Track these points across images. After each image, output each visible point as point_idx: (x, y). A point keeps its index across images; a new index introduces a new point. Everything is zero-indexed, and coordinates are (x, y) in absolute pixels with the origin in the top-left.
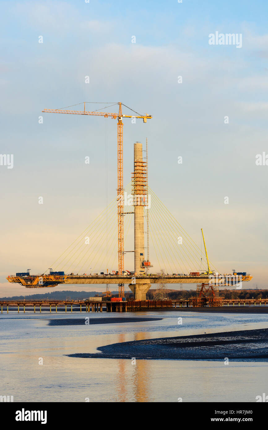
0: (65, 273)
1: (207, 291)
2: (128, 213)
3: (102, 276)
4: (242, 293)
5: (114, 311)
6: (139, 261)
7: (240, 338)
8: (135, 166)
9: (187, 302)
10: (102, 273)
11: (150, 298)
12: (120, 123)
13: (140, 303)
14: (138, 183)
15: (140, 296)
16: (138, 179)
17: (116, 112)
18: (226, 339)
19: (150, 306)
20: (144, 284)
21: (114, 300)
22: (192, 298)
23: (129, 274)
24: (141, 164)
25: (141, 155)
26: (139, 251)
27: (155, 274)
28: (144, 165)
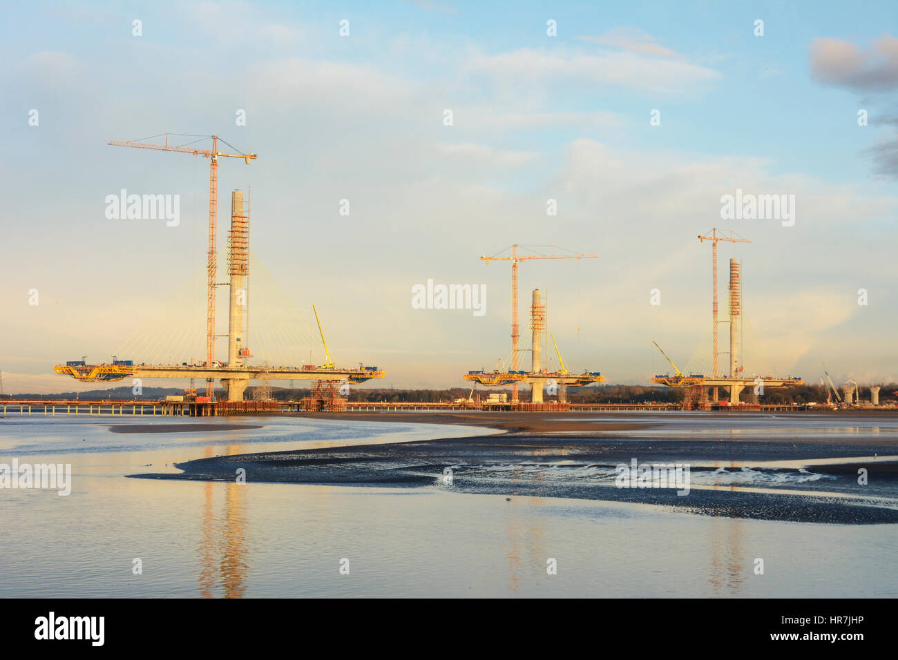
0: (134, 363)
1: (325, 390)
2: (221, 284)
3: (184, 368)
4: (372, 394)
5: (199, 414)
6: (235, 349)
7: (361, 454)
8: (233, 222)
9: (298, 405)
10: (185, 364)
11: (248, 398)
12: (214, 163)
13: (235, 404)
14: (237, 245)
15: (236, 395)
16: (237, 239)
17: (209, 148)
18: (343, 456)
19: (248, 409)
20: (240, 380)
21: (200, 400)
22: (305, 399)
23: (221, 365)
24: (241, 220)
25: (242, 208)
26: (236, 335)
27: (255, 366)
28: (245, 220)
